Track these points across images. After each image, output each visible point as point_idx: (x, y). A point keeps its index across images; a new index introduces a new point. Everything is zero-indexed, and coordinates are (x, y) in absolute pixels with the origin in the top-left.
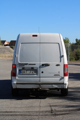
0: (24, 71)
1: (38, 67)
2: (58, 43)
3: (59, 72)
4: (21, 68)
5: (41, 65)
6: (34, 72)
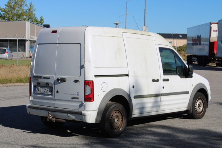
0: (39, 88)
1: (53, 83)
2: (80, 44)
3: (78, 92)
4: (36, 84)
5: (56, 79)
6: (48, 91)
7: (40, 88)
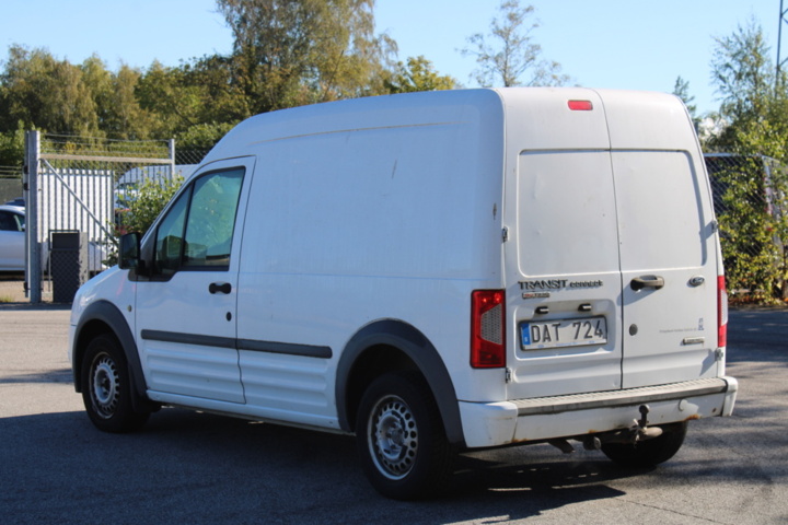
0: (546, 329)
2: (686, 152)
5: (627, 283)
6: (592, 333)
7: (549, 325)
